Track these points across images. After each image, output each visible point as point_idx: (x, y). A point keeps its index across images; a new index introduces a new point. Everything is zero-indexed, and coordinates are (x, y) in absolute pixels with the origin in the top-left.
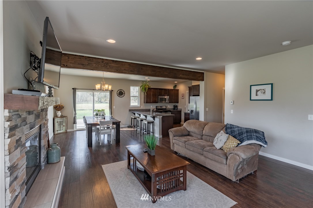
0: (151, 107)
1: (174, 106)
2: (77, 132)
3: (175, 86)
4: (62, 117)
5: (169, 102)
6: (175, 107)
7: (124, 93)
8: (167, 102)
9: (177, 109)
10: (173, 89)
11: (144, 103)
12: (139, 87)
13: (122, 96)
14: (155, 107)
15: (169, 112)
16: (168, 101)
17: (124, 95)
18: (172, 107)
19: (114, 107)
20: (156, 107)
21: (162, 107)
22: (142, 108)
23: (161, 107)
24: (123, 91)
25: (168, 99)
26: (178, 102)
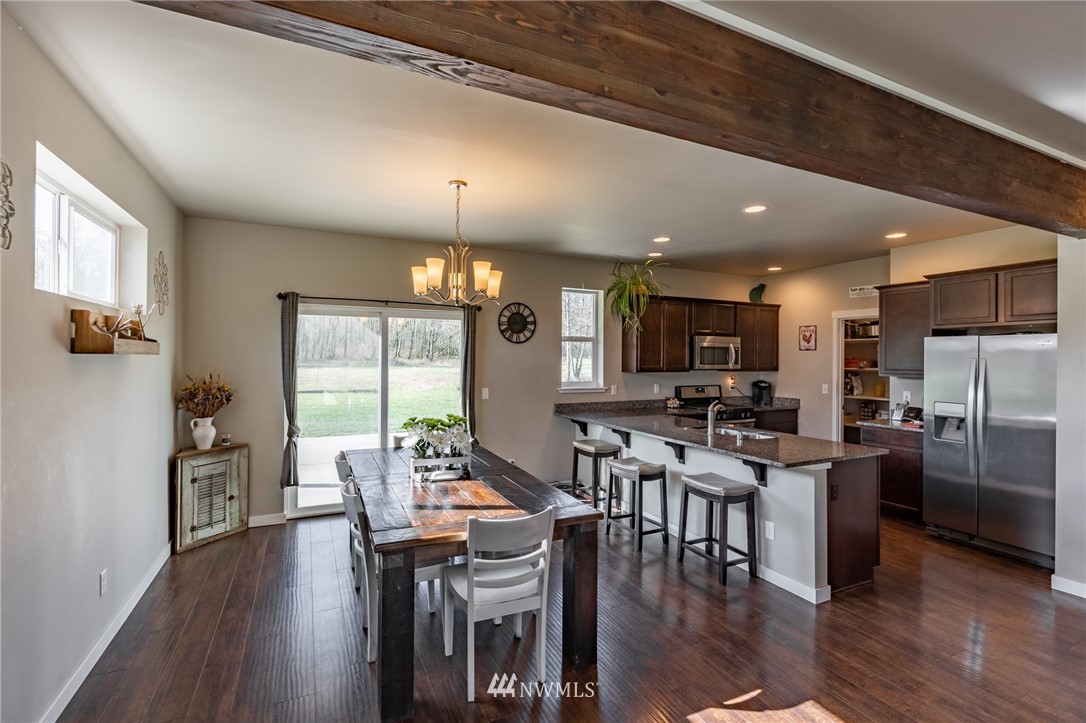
0: (656, 389)
1: (755, 384)
2: (303, 529)
3: (759, 290)
4: (221, 447)
5: (739, 367)
6: (762, 391)
7: (530, 323)
8: (731, 366)
9: (772, 398)
10: (748, 301)
11: (625, 369)
12: (601, 293)
13: (522, 338)
14: (672, 393)
15: (746, 417)
16: (736, 362)
17: (533, 332)
18: (748, 392)
19: (485, 393)
20: (678, 390)
21: (703, 391)
22: (615, 394)
23: (697, 391)
24: (526, 313)
25: (736, 352)
26: (776, 369)
